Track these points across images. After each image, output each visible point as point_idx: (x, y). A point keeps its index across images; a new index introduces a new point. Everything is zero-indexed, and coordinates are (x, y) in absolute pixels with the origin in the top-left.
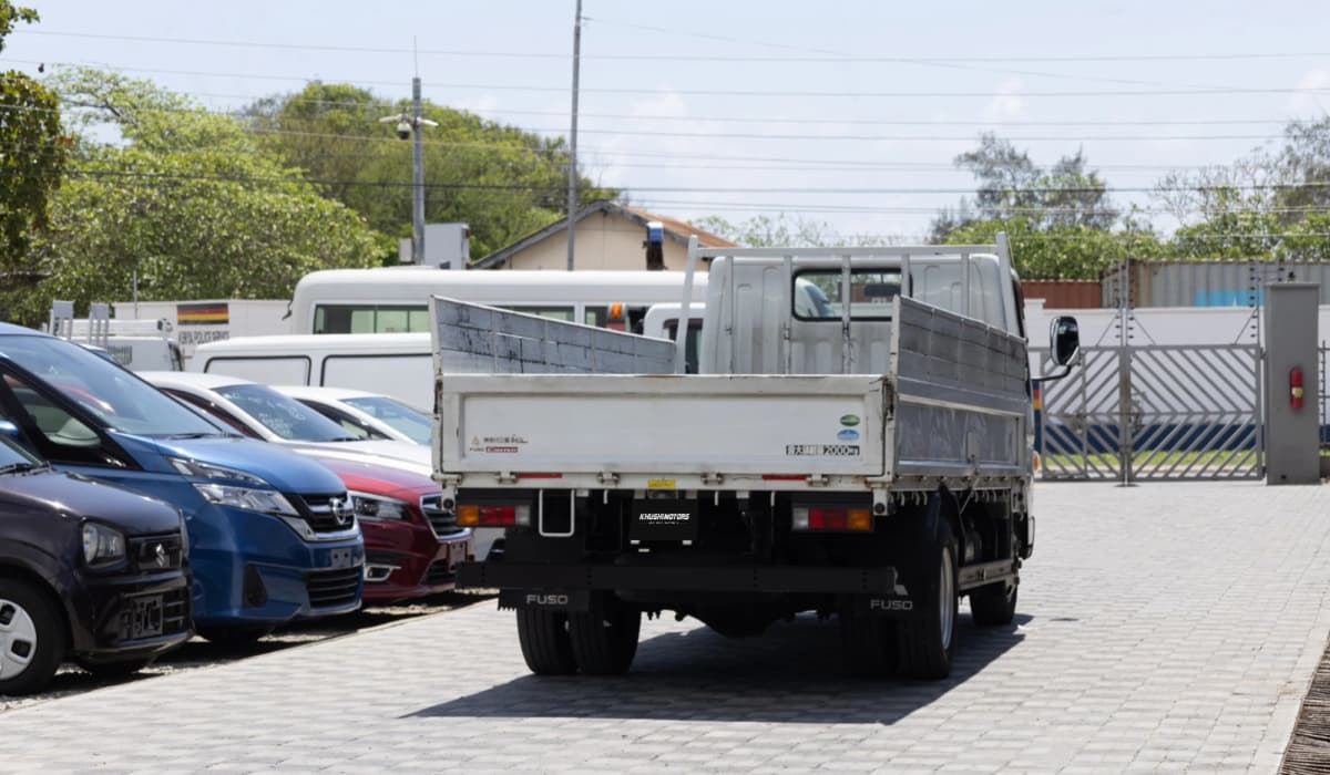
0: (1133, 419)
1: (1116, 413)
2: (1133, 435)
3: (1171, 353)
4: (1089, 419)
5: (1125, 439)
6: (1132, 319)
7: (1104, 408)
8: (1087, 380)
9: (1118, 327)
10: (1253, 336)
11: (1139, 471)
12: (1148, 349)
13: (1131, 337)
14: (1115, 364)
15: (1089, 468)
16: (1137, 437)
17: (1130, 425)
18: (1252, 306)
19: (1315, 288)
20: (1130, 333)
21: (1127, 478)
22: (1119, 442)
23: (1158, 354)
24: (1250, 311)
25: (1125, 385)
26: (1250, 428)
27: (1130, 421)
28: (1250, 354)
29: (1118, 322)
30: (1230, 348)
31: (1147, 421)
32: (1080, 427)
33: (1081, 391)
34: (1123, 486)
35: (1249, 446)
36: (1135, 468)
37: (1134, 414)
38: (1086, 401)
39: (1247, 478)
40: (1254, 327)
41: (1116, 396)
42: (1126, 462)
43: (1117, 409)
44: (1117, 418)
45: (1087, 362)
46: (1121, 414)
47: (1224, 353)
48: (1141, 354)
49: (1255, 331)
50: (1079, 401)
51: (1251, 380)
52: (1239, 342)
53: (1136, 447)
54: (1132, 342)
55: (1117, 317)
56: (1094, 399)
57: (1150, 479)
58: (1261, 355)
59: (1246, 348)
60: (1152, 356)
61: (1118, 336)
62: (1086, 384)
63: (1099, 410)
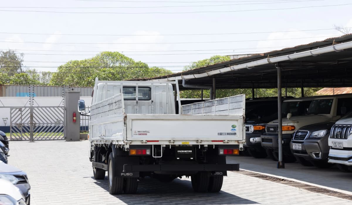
0: (34, 125)
1: (29, 124)
2: (34, 129)
3: (43, 108)
4: (23, 125)
5: (32, 130)
6: (33, 100)
7: (27, 122)
8: (22, 115)
9: (30, 102)
10: (63, 104)
11: (35, 138)
12: (38, 107)
13: (33, 104)
14: (29, 111)
15: (23, 137)
16: (34, 130)
17: (33, 126)
18: (63, 97)
19: (79, 92)
20: (33, 103)
21: (32, 140)
22: (30, 131)
23: (40, 109)
24: (63, 98)
25: (32, 117)
26: (62, 127)
27: (33, 125)
28: (62, 109)
29: (30, 100)
30: (58, 107)
31: (37, 125)
32: (21, 127)
33: (21, 118)
34: (31, 142)
35: (62, 131)
36: (34, 137)
37: (34, 124)
38: (22, 120)
39: (62, 139)
40: (63, 102)
41: (29, 119)
42: (32, 136)
43: (29, 122)
44: (29, 125)
45: (22, 110)
46: (30, 124)
47: (56, 108)
48: (36, 109)
49: (64, 103)
50: (20, 120)
51: (63, 115)
52: (60, 106)
53: (34, 132)
54: (33, 105)
55: (30, 99)
56: (24, 120)
57: (38, 140)
58: (65, 109)
59: (61, 107)
60: (38, 109)
61: (30, 104)
62: (22, 116)
63: (25, 123)
